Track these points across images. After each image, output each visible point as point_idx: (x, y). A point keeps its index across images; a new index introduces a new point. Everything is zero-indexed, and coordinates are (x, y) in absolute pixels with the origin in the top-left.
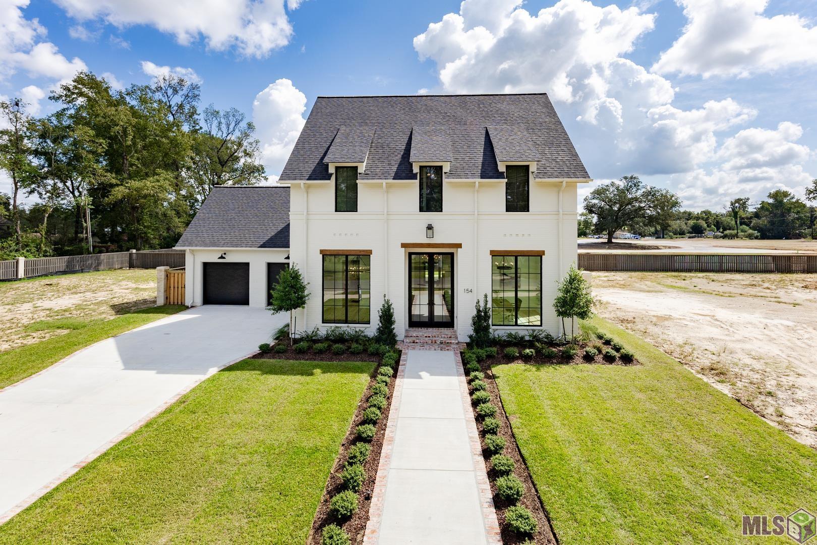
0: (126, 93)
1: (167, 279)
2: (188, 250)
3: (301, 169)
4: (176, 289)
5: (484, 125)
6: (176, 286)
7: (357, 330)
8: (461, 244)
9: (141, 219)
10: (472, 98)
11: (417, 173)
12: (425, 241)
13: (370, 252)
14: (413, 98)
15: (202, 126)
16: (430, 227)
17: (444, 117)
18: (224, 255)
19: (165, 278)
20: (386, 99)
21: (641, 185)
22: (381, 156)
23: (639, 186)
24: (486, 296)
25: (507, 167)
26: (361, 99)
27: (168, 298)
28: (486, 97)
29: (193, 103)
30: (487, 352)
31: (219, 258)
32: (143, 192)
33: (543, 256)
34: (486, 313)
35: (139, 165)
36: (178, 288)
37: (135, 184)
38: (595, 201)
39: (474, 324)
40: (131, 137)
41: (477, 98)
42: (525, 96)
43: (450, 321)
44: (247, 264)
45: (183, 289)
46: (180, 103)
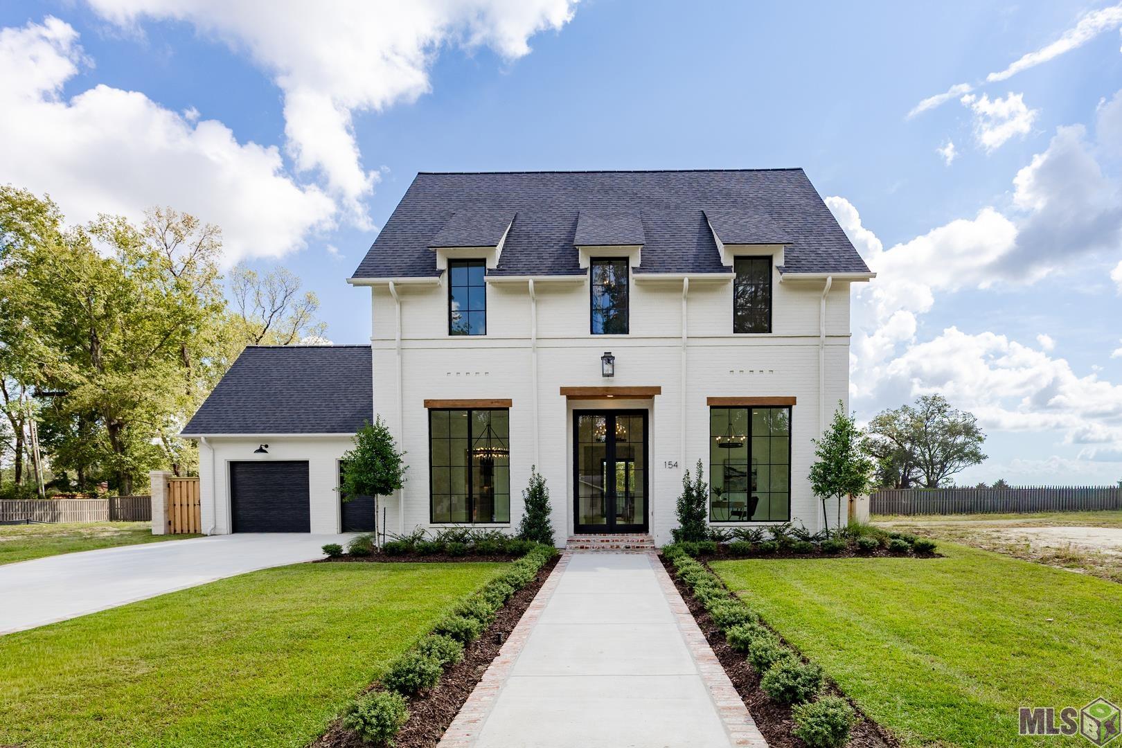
0: (90, 229)
1: (169, 490)
2: (203, 439)
3: (389, 265)
4: (185, 507)
5: (698, 209)
6: (185, 503)
7: (489, 531)
8: (660, 388)
9: (128, 447)
10: (680, 175)
11: (586, 269)
12: (600, 382)
13: (509, 402)
14: (580, 174)
15: (228, 299)
16: (608, 358)
17: (632, 199)
18: (264, 448)
19: (164, 489)
20: (534, 176)
21: (948, 410)
22: (525, 248)
23: (945, 411)
24: (700, 465)
25: (736, 258)
26: (492, 176)
27: (172, 523)
28: (702, 173)
29: (212, 258)
30: (701, 545)
31: (257, 451)
32: (127, 394)
33: (794, 407)
34: (699, 493)
35: (119, 352)
36: (188, 505)
37: (115, 380)
38: (877, 436)
39: (681, 511)
40: (103, 302)
41: (687, 175)
42: (768, 173)
43: (642, 523)
44: (306, 463)
45: (197, 506)
46: (187, 257)
